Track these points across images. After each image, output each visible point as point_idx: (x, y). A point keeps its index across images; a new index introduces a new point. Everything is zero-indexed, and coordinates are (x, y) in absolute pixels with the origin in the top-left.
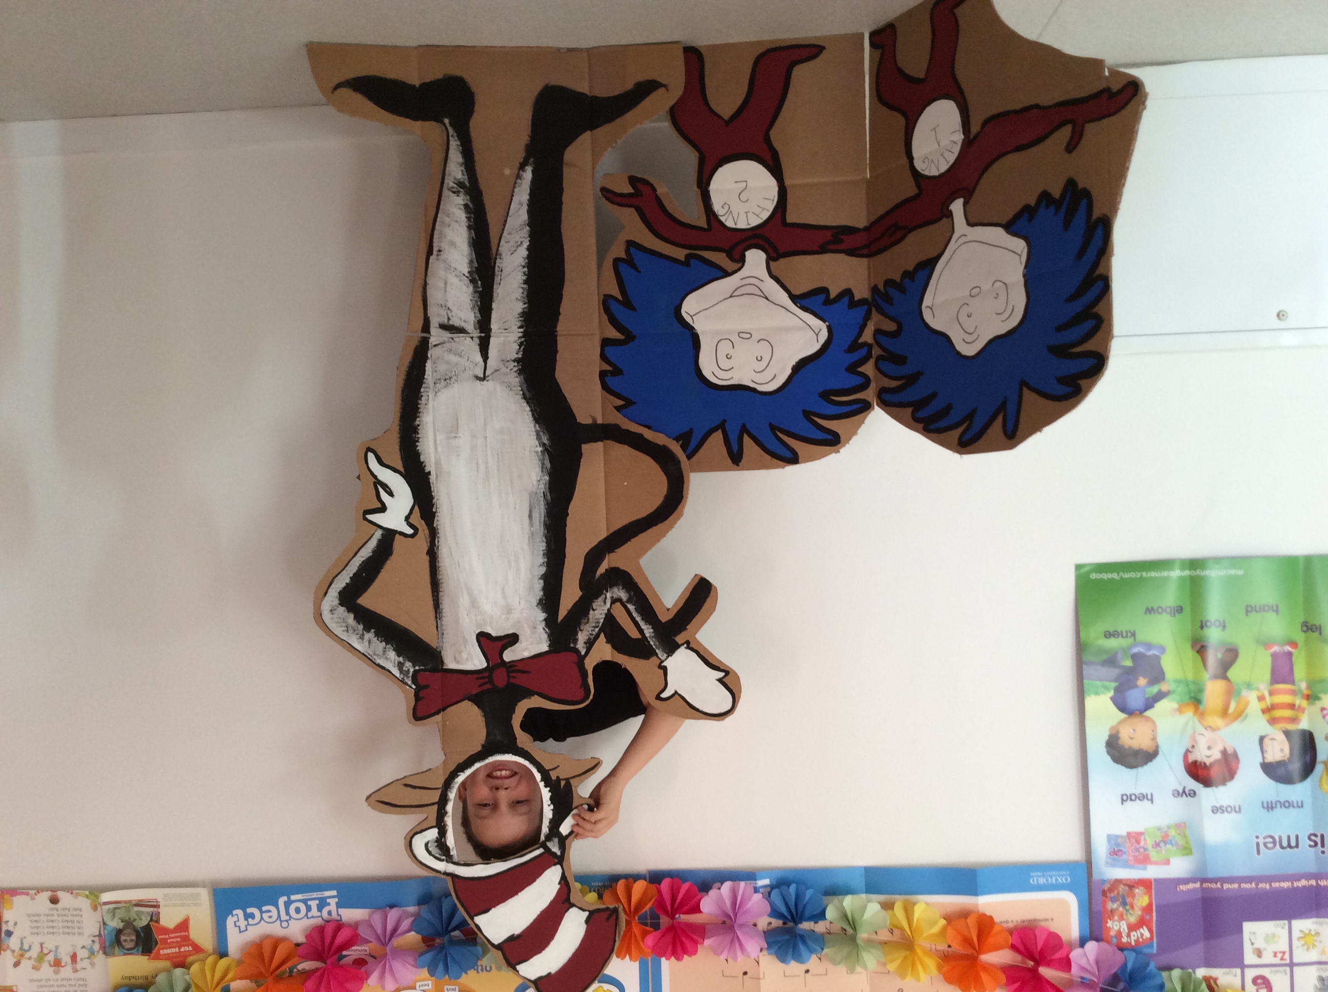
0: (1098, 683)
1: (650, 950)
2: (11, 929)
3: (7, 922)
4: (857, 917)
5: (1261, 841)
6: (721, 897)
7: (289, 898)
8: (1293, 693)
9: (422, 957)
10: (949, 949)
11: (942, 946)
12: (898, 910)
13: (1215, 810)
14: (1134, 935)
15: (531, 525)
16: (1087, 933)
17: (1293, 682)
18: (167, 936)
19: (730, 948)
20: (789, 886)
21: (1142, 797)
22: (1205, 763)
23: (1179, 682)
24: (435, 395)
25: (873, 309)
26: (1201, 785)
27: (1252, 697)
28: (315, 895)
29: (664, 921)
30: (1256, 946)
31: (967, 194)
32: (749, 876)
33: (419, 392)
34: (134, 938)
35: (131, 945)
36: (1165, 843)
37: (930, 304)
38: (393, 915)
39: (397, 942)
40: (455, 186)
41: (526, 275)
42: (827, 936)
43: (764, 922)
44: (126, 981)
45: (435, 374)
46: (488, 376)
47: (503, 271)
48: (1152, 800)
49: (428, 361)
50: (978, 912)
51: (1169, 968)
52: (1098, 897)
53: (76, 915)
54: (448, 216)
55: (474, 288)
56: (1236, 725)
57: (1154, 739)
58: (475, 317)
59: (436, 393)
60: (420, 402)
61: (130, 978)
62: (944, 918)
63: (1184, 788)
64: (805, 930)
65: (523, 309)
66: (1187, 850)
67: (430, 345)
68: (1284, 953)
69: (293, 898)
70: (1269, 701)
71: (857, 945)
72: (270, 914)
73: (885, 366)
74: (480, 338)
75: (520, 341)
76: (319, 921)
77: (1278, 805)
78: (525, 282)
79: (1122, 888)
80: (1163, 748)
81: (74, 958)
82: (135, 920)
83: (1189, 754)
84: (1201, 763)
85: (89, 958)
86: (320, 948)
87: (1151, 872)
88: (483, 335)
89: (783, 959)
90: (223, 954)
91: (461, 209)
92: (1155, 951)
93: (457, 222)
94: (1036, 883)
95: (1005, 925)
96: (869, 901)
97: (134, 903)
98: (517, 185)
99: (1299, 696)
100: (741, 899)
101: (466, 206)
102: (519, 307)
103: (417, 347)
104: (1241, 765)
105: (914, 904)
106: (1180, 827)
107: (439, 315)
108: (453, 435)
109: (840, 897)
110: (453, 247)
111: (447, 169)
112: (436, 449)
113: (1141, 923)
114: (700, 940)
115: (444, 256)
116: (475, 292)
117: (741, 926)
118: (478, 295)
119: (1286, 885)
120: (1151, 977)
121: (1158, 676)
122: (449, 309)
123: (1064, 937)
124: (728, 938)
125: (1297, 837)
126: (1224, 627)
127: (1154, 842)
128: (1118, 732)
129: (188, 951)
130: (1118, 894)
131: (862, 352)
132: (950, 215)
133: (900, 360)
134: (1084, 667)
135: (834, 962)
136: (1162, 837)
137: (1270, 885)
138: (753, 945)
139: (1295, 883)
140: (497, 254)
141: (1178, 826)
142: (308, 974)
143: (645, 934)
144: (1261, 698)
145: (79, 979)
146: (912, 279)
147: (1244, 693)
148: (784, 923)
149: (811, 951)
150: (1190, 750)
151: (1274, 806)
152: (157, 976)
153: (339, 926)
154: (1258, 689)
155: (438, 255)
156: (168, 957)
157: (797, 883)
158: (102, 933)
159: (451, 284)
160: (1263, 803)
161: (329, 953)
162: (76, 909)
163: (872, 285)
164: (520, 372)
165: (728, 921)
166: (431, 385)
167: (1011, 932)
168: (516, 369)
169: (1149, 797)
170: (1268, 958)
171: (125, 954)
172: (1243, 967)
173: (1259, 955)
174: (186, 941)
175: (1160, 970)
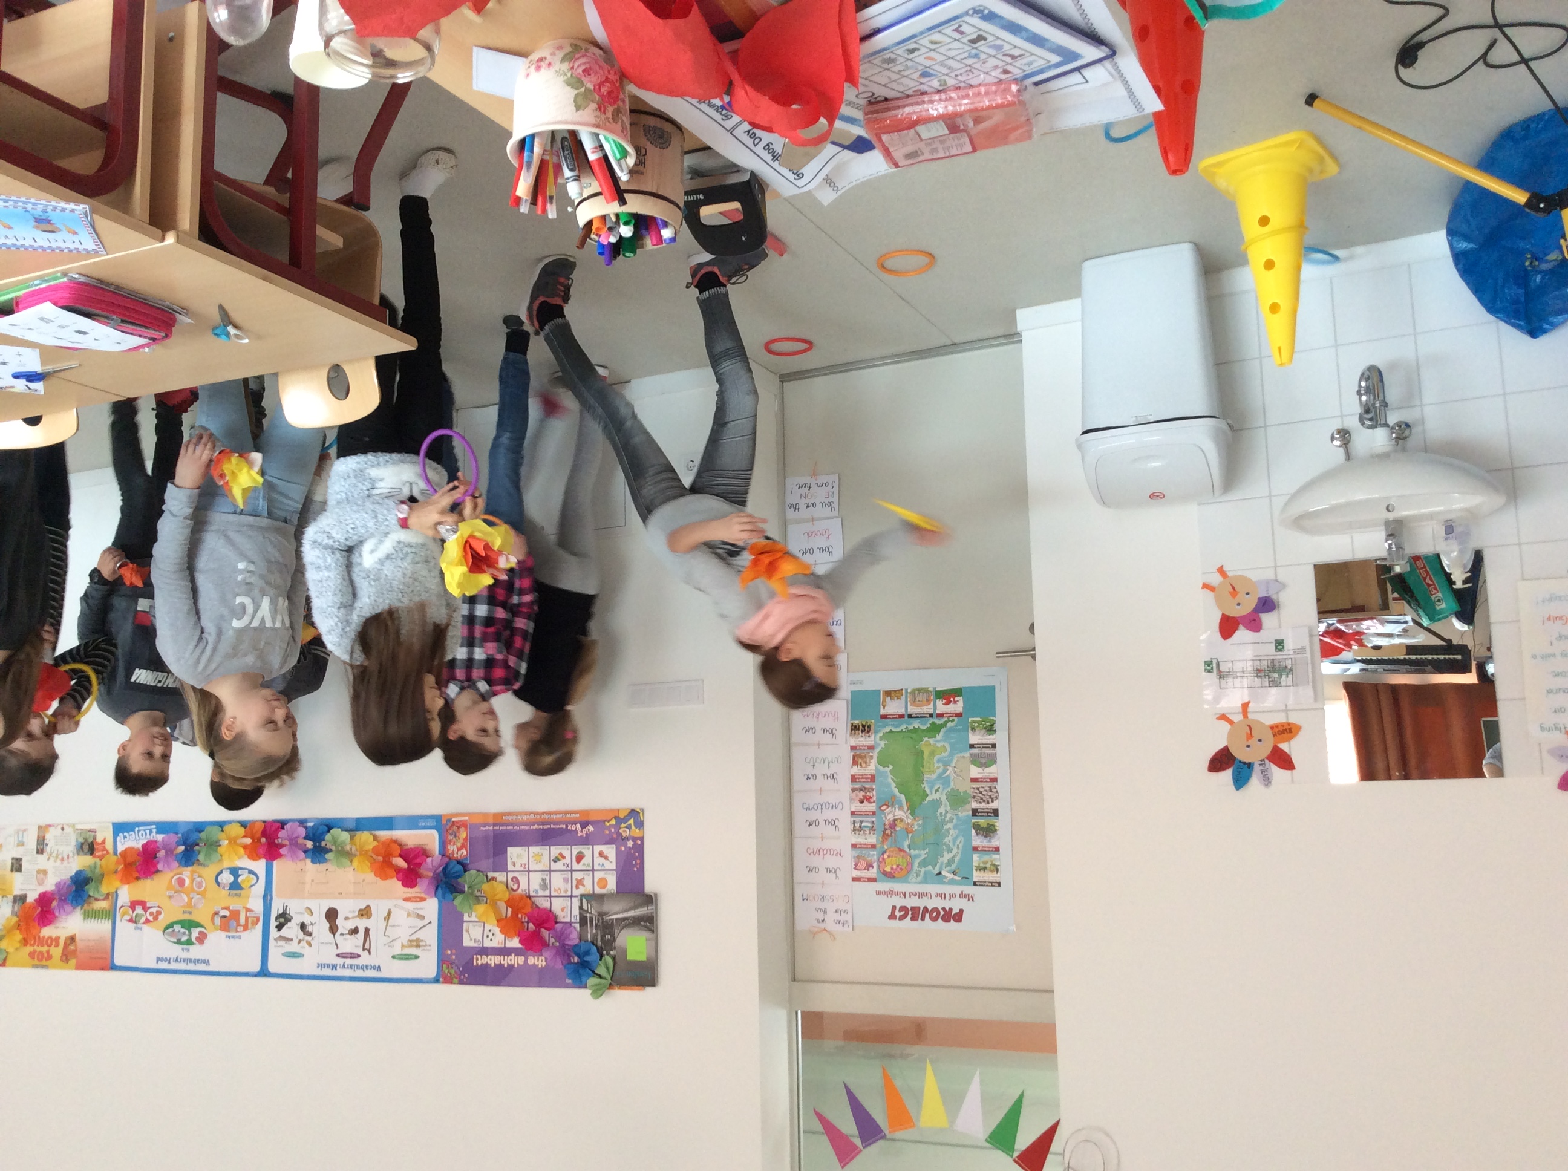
2: (48, 842)
3: (47, 839)
4: (337, 839)
7: (139, 829)
10: (377, 857)
11: (374, 855)
14: (459, 853)
16: (438, 850)
18: (98, 847)
28: (149, 828)
30: (512, 860)
34: (86, 847)
35: (86, 851)
53: (69, 836)
61: (85, 869)
62: (378, 842)
68: (525, 865)
76: (148, 840)
82: (88, 839)
86: (145, 853)
89: (314, 862)
90: (115, 853)
95: (403, 846)
97: (88, 830)
123: (428, 852)
129: (105, 853)
130: (456, 830)
152: (90, 865)
153: (156, 842)
156: (96, 857)
158: (76, 844)
170: (518, 867)
172: (507, 871)
173: (514, 865)
174: (104, 849)
175: (465, 871)
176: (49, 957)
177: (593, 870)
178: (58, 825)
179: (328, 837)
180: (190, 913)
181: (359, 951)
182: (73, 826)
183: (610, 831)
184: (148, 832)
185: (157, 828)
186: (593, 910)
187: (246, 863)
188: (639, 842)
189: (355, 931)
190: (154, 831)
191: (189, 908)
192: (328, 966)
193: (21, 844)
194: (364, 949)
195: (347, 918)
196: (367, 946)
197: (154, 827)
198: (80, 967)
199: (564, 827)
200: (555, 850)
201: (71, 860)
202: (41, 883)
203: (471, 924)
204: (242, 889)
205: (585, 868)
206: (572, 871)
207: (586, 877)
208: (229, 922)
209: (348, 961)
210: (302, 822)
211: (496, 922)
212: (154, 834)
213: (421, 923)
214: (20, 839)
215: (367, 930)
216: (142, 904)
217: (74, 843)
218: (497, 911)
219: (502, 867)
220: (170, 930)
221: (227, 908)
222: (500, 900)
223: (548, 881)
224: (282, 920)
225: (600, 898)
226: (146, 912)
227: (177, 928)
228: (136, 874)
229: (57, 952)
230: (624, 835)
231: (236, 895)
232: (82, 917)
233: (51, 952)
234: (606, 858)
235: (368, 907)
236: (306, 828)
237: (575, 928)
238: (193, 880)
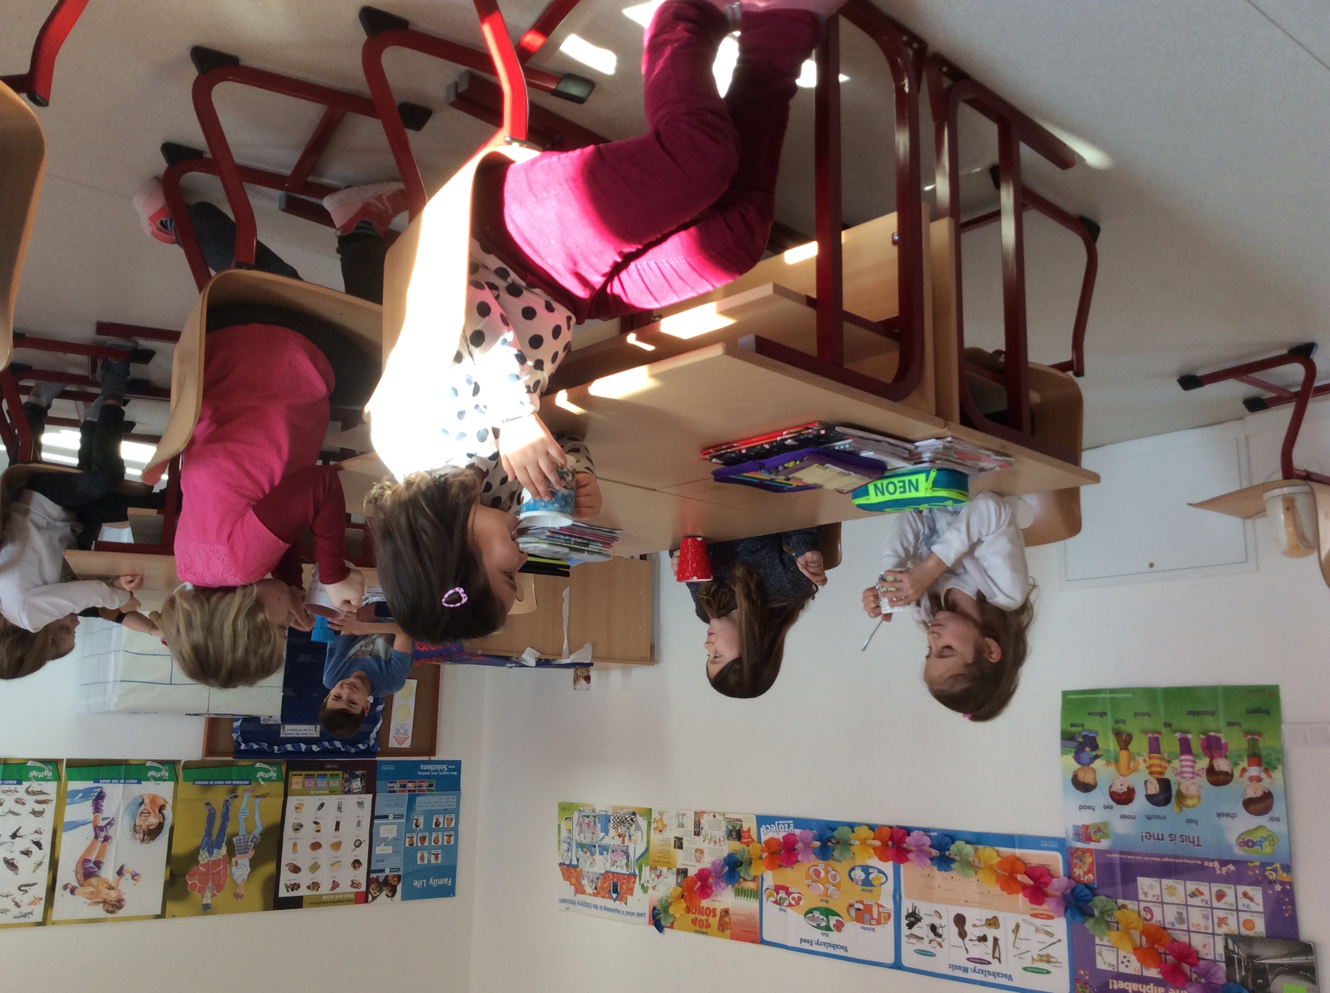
2: (703, 826)
3: (702, 824)
5: (1144, 835)
7: (778, 822)
8: (1161, 759)
9: (819, 854)
10: (1002, 872)
11: (999, 871)
12: (981, 853)
13: (1123, 817)
14: (1086, 877)
16: (1063, 872)
17: (1159, 753)
18: (744, 834)
19: (919, 860)
21: (1089, 808)
22: (1119, 793)
26: (1115, 804)
28: (787, 823)
30: (1143, 890)
34: (735, 834)
35: (734, 837)
36: (1099, 832)
42: (954, 860)
53: (720, 823)
56: (1134, 774)
57: (1095, 778)
61: (735, 850)
62: (1001, 858)
66: (1108, 837)
68: (1158, 897)
69: (780, 822)
70: (1149, 762)
76: (788, 833)
77: (1153, 816)
79: (1080, 853)
80: (1099, 784)
81: (720, 840)
82: (736, 827)
83: (1111, 788)
84: (1117, 792)
86: (786, 845)
87: (1092, 845)
89: (941, 870)
92: (1096, 887)
94: (1043, 846)
95: (1028, 865)
97: (735, 819)
99: (1164, 761)
104: (1136, 795)
105: (988, 850)
106: (1106, 824)
113: (1089, 871)
119: (1158, 859)
121: (1096, 748)
123: (1053, 873)
125: (1163, 835)
126: (1125, 723)
127: (1094, 831)
128: (1077, 773)
129: (750, 840)
130: (1078, 856)
136: (1097, 828)
137: (1150, 859)
141: (1104, 823)
142: (783, 855)
144: (1145, 761)
147: (1137, 757)
150: (1112, 785)
151: (1151, 817)
152: (740, 849)
153: (793, 835)
154: (1143, 756)
156: (744, 842)
158: (726, 830)
160: (1146, 815)
162: (720, 821)
169: (1093, 808)
170: (1150, 898)
171: (733, 840)
172: (1139, 901)
173: (1146, 896)
174: (750, 837)
175: (1094, 895)
176: (708, 926)
177: (1237, 910)
178: (710, 812)
179: (953, 848)
180: (827, 902)
181: (989, 958)
182: (724, 815)
183: (1254, 872)
184: (786, 825)
185: (794, 823)
186: (1241, 952)
187: (874, 862)
188: (1288, 887)
189: (983, 939)
190: (792, 825)
191: (826, 897)
192: (960, 968)
193: (681, 826)
194: (994, 957)
195: (974, 926)
196: (997, 955)
197: (792, 822)
198: (734, 937)
199: (1200, 862)
200: (1191, 886)
201: (722, 843)
202: (699, 861)
203: (1104, 948)
204: (872, 885)
205: (1227, 907)
206: (1212, 908)
207: (1229, 917)
208: (863, 915)
209: (979, 966)
210: (926, 831)
211: (1132, 950)
212: (792, 828)
213: (1050, 940)
214: (681, 821)
215: (996, 940)
216: (786, 889)
217: (724, 829)
218: (1132, 940)
219: (1134, 896)
220: (810, 915)
221: (861, 902)
222: (1132, 928)
223: (1185, 916)
224: (912, 919)
225: (1249, 941)
226: (789, 896)
227: (817, 914)
228: (780, 863)
229: (714, 921)
230: (1271, 878)
231: (869, 891)
232: (733, 895)
233: (710, 922)
234: (1251, 899)
235: (995, 918)
236: (930, 836)
237: (1222, 969)
238: (827, 872)
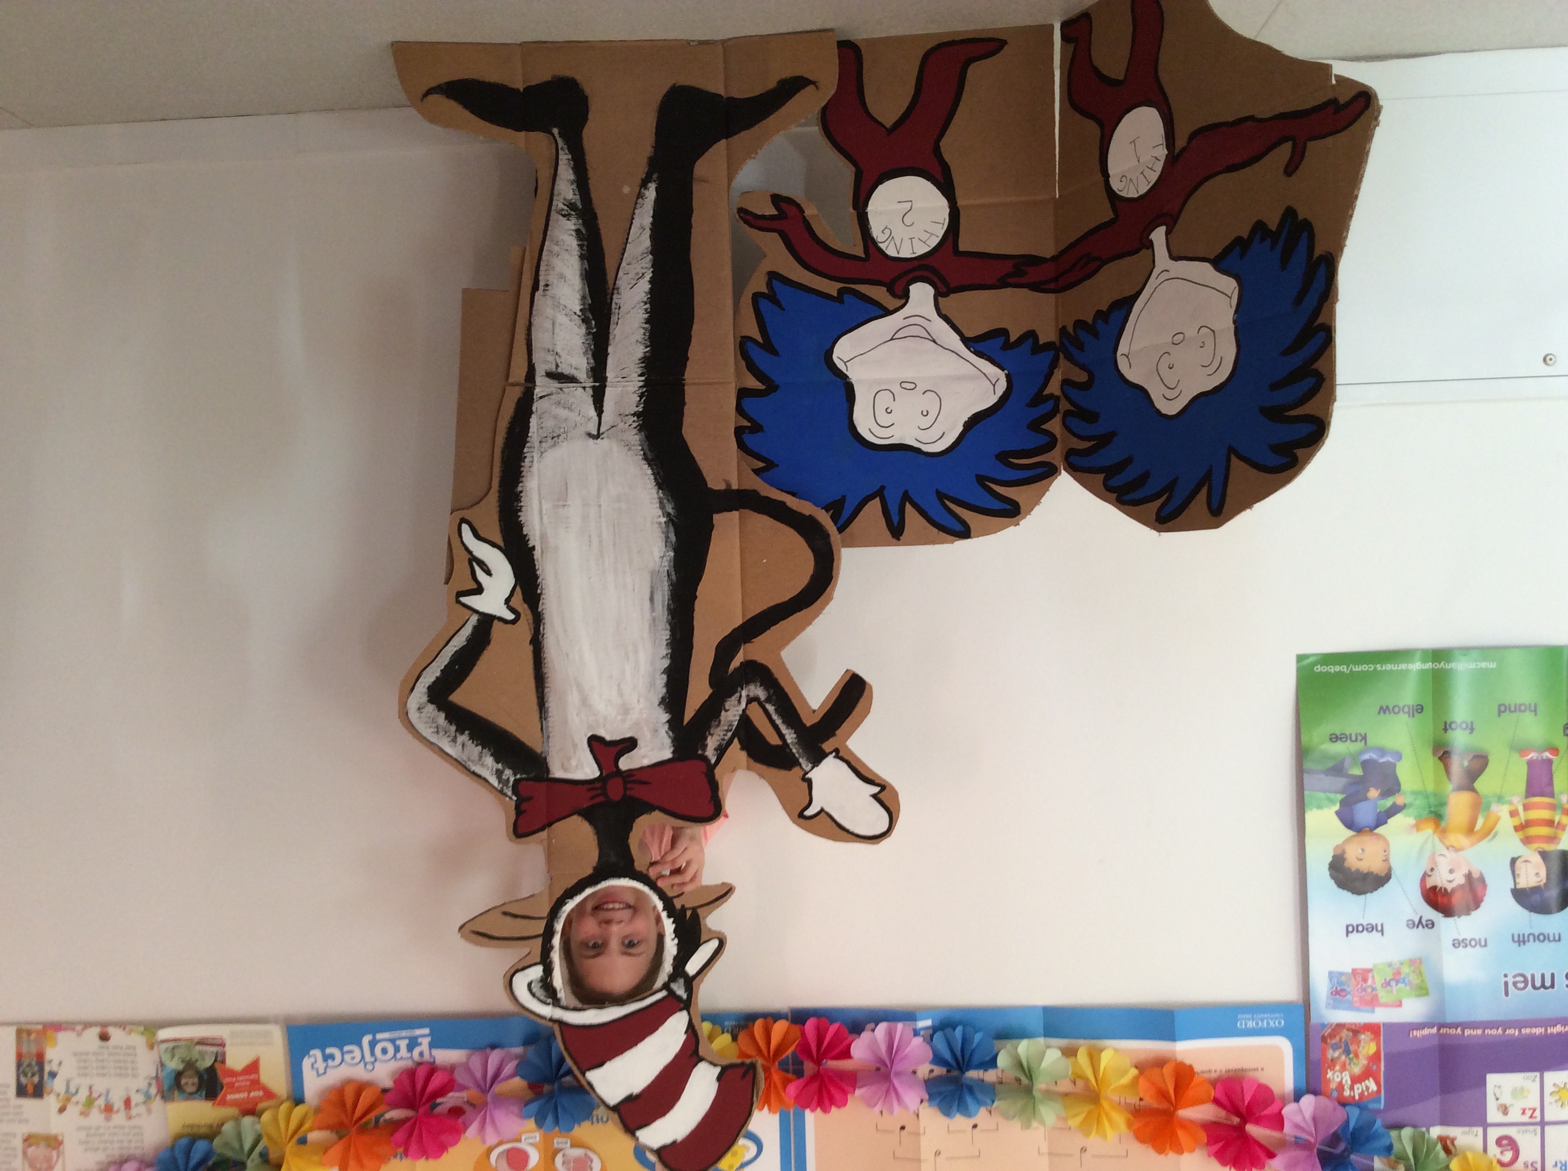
0: (1322, 795)
1: (792, 1101)
2: (55, 1068)
3: (50, 1062)
4: (1034, 1065)
5: (1510, 980)
6: (874, 1041)
7: (374, 1036)
8: (1553, 807)
9: (527, 1107)
10: (1142, 1103)
11: (1133, 1100)
12: (1082, 1058)
13: (1457, 944)
15: (653, 609)
16: (1303, 1085)
17: (1552, 795)
18: (234, 1079)
19: (885, 1098)
20: (954, 1029)
21: (1372, 928)
22: (1446, 890)
23: (1416, 793)
24: (541, 456)
25: (1061, 356)
26: (1441, 915)
27: (1503, 811)
28: (404, 1033)
29: (809, 1067)
30: (1500, 1102)
31: (1171, 221)
32: (907, 1015)
33: (522, 452)
34: (196, 1080)
35: (191, 1089)
36: (1397, 982)
37: (1126, 352)
38: (495, 1057)
39: (499, 1088)
40: (565, 208)
41: (647, 313)
42: (998, 1087)
43: (924, 1070)
44: (188, 1130)
45: (540, 431)
46: (603, 433)
47: (621, 309)
48: (1382, 931)
49: (533, 416)
50: (1176, 1060)
51: (1399, 1126)
52: (1316, 1043)
53: (129, 1055)
54: (557, 244)
55: (587, 329)
56: (1484, 844)
57: (1386, 860)
58: (588, 363)
59: (542, 453)
60: (523, 464)
61: (192, 1126)
62: (1136, 1067)
63: (1421, 918)
64: (972, 1079)
65: (645, 353)
66: (1422, 991)
67: (535, 397)
68: (1534, 1110)
69: (379, 1036)
70: (1523, 816)
71: (1033, 1098)
72: (351, 1055)
73: (1074, 422)
74: (593, 388)
75: (640, 391)
76: (409, 1064)
77: (1531, 938)
78: (647, 321)
79: (1345, 1034)
80: (1397, 871)
81: (127, 1103)
82: (197, 1061)
83: (1427, 878)
84: (1441, 888)
85: (145, 1102)
86: (410, 1094)
87: (1380, 1016)
88: (597, 384)
89: (947, 1112)
90: (298, 1100)
91: (572, 235)
92: (1382, 1107)
93: (567, 250)
94: (1243, 1026)
95: (1206, 1076)
96: (1048, 1047)
97: (195, 1041)
98: (638, 206)
99: (1559, 811)
100: (899, 1041)
101: (578, 231)
102: (640, 351)
103: (519, 400)
104: (1489, 892)
105: (1101, 1050)
106: (1415, 963)
107: (546, 362)
108: (561, 503)
109: (1014, 1041)
110: (563, 280)
111: (556, 187)
112: (541, 518)
113: (1366, 1074)
114: (850, 1089)
115: (552, 291)
116: (589, 334)
117: (898, 1074)
118: (591, 337)
120: (1376, 1136)
121: (1392, 787)
122: (557, 354)
123: (1276, 1089)
124: (884, 1087)
125: (1553, 975)
126: (1472, 730)
127: (1383, 981)
128: (1344, 852)
129: (259, 1097)
130: (1341, 1039)
131: (1047, 407)
132: (1150, 245)
133: (1090, 417)
134: (1305, 776)
135: (1007, 1117)
136: (1393, 974)
137: (1520, 1031)
138: (912, 1097)
139: (1549, 1028)
140: (613, 289)
141: (1412, 962)
142: (396, 1125)
143: (786, 1082)
144: (1513, 814)
145: (134, 1127)
146: (1106, 321)
147: (1494, 807)
148: (948, 1071)
149: (980, 1103)
150: (1429, 873)
151: (1526, 939)
152: (223, 1124)
153: (432, 1069)
154: (1511, 803)
155: (544, 290)
156: (235, 1103)
157: (965, 1025)
158: (159, 1072)
159: (561, 325)
160: (1513, 936)
161: (420, 1101)
162: (129, 1048)
163: (1060, 326)
164: (641, 428)
165: (883, 1069)
166: (537, 444)
167: (1214, 1083)
168: (635, 424)
169: (1379, 928)
170: (1515, 1116)
171: (187, 1099)
172: (1485, 1125)
173: (1505, 1112)
174: (256, 1086)
178: (87, 1024)
179: (992, 1057)
184: (404, 1041)
185: (432, 1032)
190: (425, 1041)
217: (147, 1070)
219: (1477, 1118)
238: (552, 1154)
